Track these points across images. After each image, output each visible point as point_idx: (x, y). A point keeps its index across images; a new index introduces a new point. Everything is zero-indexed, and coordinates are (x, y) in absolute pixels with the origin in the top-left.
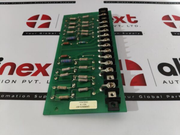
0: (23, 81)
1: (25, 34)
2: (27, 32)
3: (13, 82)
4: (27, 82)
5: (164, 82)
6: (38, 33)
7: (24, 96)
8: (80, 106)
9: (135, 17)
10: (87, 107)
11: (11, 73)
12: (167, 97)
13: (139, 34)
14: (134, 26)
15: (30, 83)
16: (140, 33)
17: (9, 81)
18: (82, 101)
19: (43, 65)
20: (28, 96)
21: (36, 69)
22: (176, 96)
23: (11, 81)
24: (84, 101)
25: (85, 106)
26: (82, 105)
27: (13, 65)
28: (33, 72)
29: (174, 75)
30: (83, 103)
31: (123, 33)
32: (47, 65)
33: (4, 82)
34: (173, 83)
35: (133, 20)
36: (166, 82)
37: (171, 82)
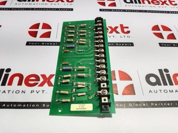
0: (32, 91)
1: (28, 44)
2: (30, 42)
3: (23, 92)
4: (35, 92)
5: (150, 91)
6: (40, 44)
7: (33, 106)
8: (79, 108)
9: (127, 28)
10: (85, 109)
11: (20, 84)
12: (152, 105)
13: (130, 45)
14: (126, 37)
15: (37, 93)
16: (132, 44)
17: (19, 91)
18: (81, 104)
19: (47, 76)
20: (37, 106)
21: (42, 80)
22: (159, 104)
23: (21, 92)
24: (83, 104)
25: (83, 108)
26: (81, 107)
27: (21, 76)
28: (40, 82)
29: (158, 85)
30: (81, 106)
31: (117, 44)
32: (51, 76)
33: (14, 92)
34: (157, 92)
35: (126, 30)
36: (151, 92)
37: (156, 92)
